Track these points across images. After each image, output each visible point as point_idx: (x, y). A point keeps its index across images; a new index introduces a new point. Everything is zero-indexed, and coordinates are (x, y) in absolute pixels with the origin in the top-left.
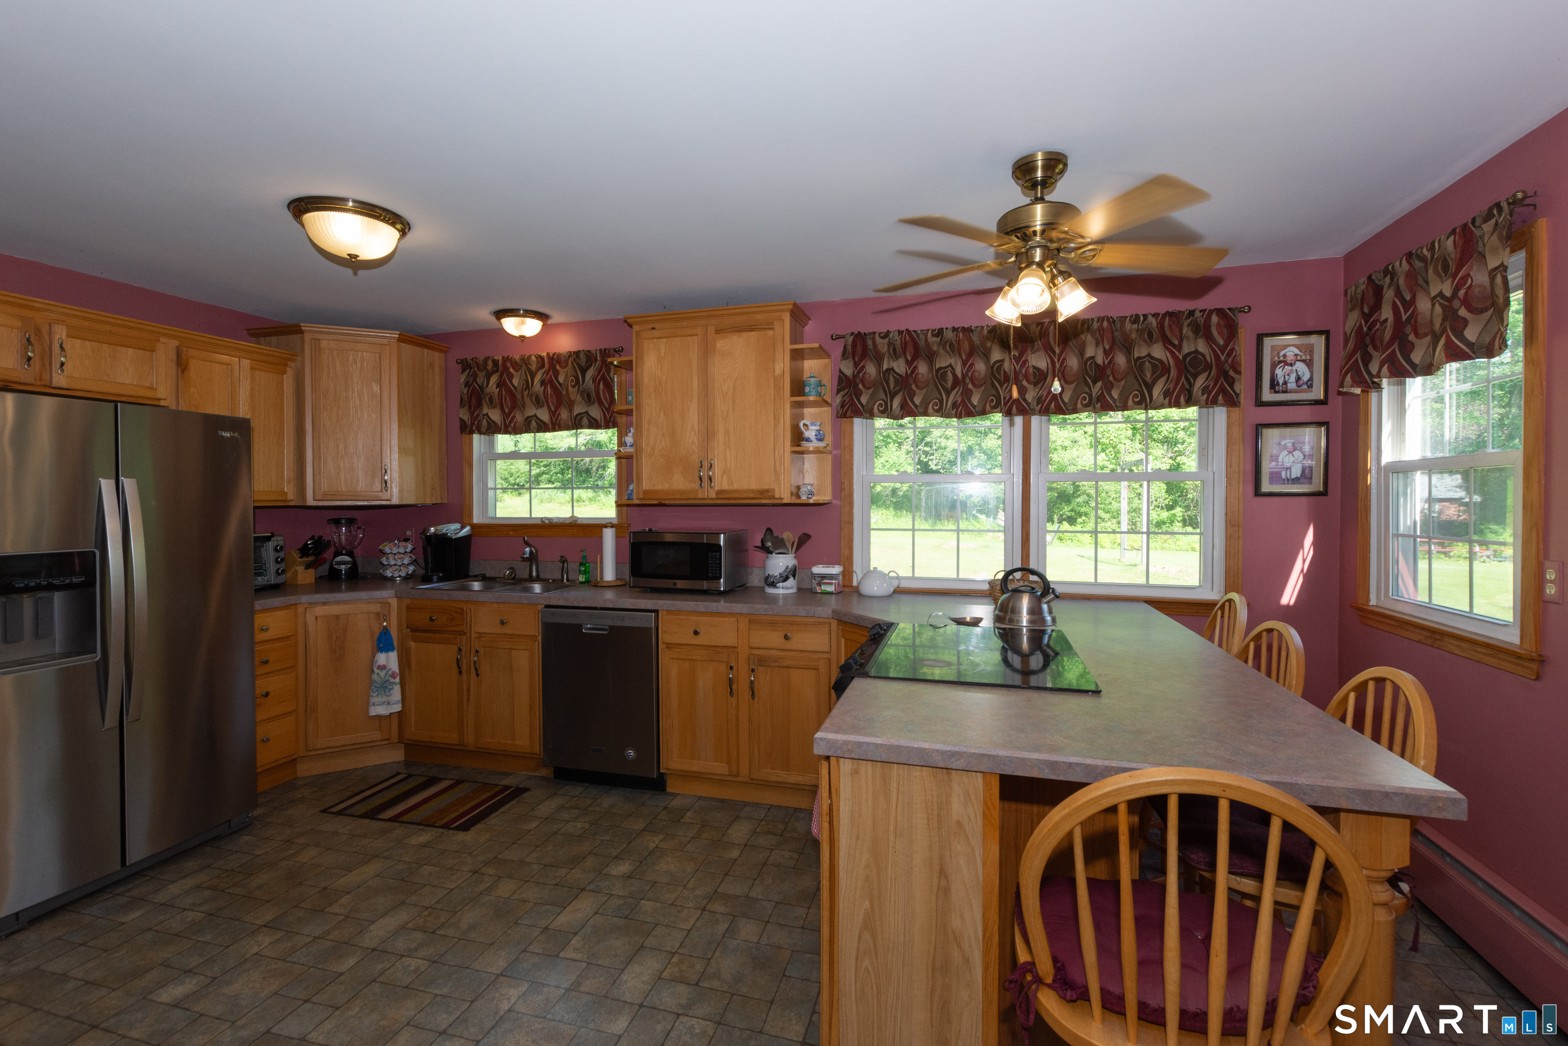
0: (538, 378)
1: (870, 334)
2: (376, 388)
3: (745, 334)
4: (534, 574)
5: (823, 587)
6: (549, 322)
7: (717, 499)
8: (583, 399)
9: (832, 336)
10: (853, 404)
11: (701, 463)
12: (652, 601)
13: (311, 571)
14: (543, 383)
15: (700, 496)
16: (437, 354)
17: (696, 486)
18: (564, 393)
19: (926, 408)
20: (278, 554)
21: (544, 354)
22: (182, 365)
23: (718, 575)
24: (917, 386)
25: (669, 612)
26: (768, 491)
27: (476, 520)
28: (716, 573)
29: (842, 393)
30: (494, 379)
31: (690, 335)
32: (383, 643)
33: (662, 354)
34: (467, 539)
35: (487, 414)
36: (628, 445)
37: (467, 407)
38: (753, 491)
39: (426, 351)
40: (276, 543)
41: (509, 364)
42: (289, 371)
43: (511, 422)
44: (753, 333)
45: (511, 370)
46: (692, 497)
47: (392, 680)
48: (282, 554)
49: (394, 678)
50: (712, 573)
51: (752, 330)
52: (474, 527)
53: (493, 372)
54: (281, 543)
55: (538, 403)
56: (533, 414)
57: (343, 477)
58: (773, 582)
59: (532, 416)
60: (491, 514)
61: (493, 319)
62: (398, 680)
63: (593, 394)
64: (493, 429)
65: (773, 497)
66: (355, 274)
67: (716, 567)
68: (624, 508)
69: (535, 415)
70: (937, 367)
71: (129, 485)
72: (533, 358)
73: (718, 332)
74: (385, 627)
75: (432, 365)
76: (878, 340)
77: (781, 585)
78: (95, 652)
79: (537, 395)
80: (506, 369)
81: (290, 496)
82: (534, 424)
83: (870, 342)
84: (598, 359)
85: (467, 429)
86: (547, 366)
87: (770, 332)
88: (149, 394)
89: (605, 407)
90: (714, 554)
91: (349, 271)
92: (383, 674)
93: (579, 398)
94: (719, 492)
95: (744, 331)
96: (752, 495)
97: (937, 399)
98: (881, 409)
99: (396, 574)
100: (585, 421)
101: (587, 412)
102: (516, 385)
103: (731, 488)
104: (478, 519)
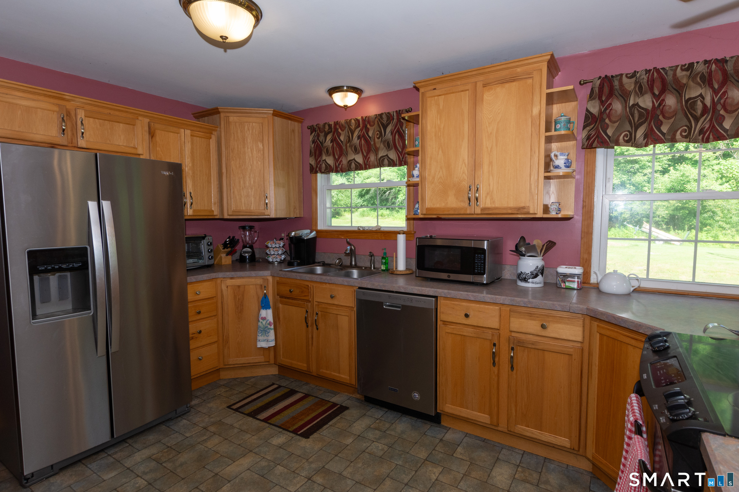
0: (356, 134)
1: (617, 76)
2: (260, 146)
3: (507, 85)
4: (353, 263)
5: (567, 284)
6: (363, 95)
7: (481, 214)
8: (385, 146)
9: (580, 82)
10: (599, 136)
11: (470, 187)
12: (433, 289)
13: (230, 257)
14: (359, 137)
15: (468, 212)
16: (296, 124)
17: (466, 204)
18: (372, 143)
19: (674, 135)
20: (209, 247)
21: (359, 118)
22: (152, 134)
23: (482, 271)
24: (664, 117)
25: (446, 298)
26: (523, 208)
27: (319, 228)
28: (481, 270)
29: (588, 128)
30: (329, 137)
31: (462, 91)
32: (265, 305)
33: (441, 107)
34: (314, 240)
35: (325, 160)
36: (415, 176)
37: (313, 157)
38: (511, 208)
39: (290, 121)
40: (208, 241)
41: (338, 127)
42: (213, 136)
43: (339, 164)
44: (514, 83)
45: (340, 130)
46: (462, 212)
47: (269, 327)
48: (211, 247)
49: (271, 325)
50: (478, 270)
51: (514, 81)
52: (318, 232)
53: (329, 133)
54: (211, 241)
55: (356, 151)
56: (353, 158)
57: (243, 201)
58: (525, 278)
59: (352, 160)
60: (328, 223)
61: (327, 95)
62: (272, 327)
63: (391, 143)
64: (328, 170)
65: (528, 213)
66: (225, 51)
67: (481, 266)
68: (412, 222)
69: (354, 159)
70: (687, 98)
71: (106, 205)
72: (353, 121)
73: (485, 86)
74: (265, 294)
75: (293, 131)
76: (625, 80)
77: (530, 280)
78: (90, 310)
79: (355, 146)
80: (336, 129)
81: (215, 213)
82: (353, 165)
83: (616, 83)
84: (395, 118)
85: (314, 170)
86: (361, 125)
87: (530, 81)
88: (133, 151)
89: (399, 151)
90: (479, 256)
91: (222, 50)
92: (264, 322)
93: (382, 146)
94: (482, 209)
95: (507, 82)
96: (510, 211)
97: (686, 126)
98: (626, 139)
99: (275, 260)
100: (386, 161)
101: (387, 155)
102: (342, 140)
103: (493, 206)
104: (321, 226)
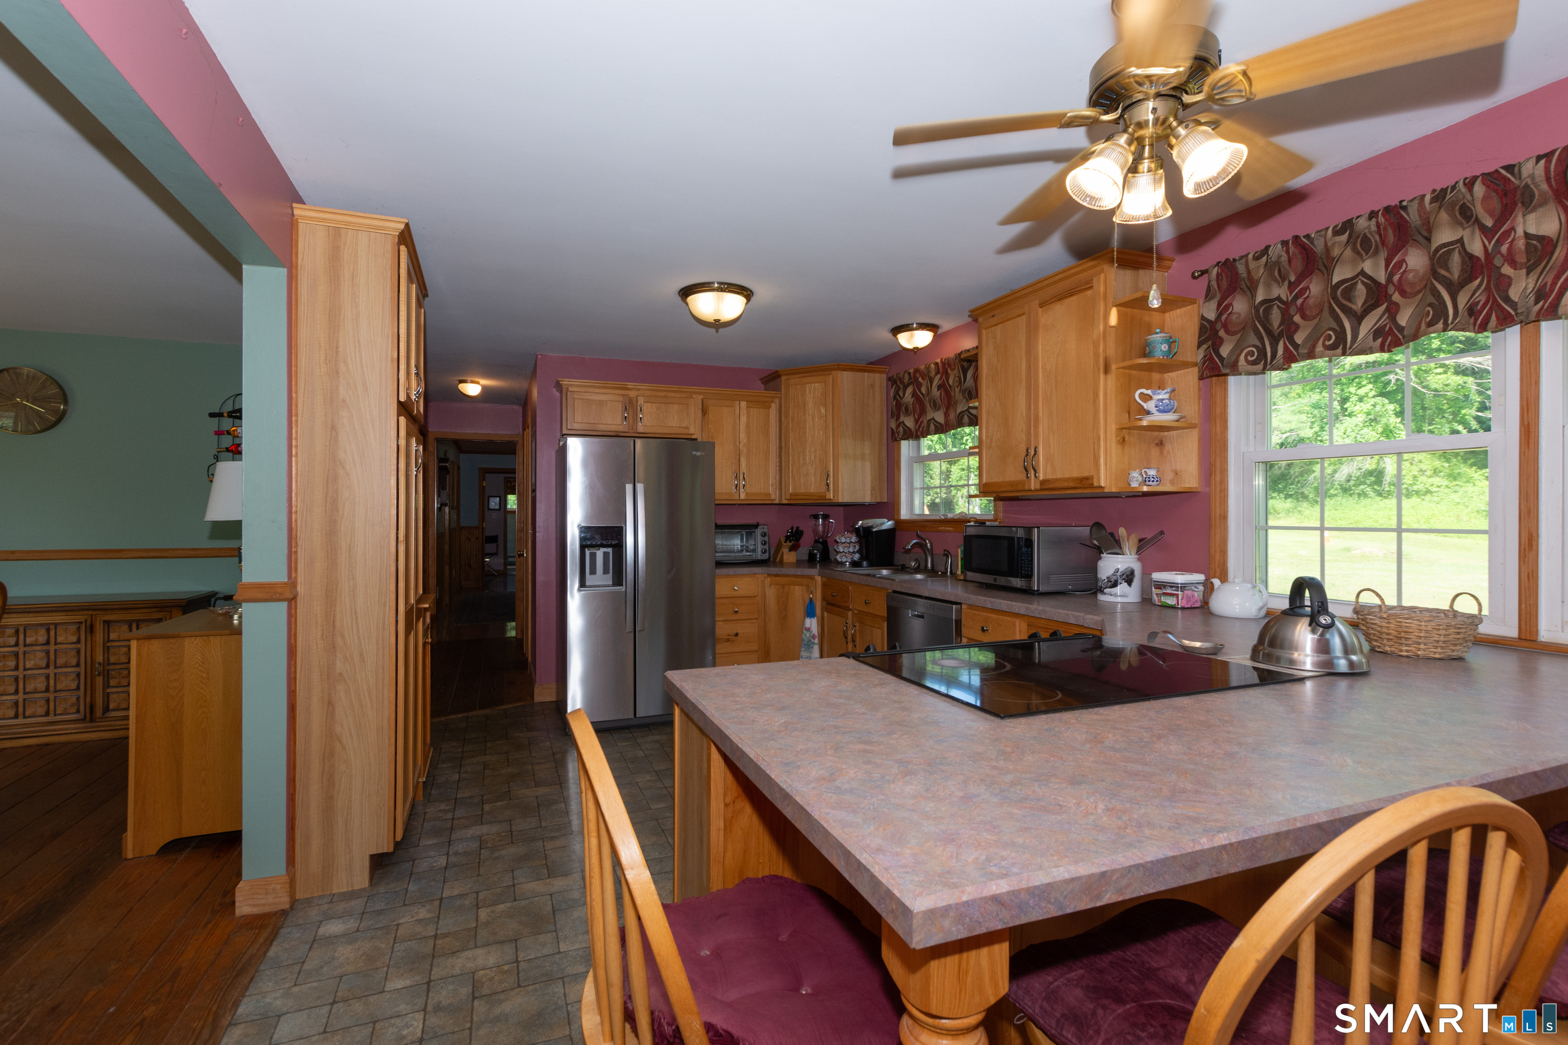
0: (935, 383)
1: (1241, 258)
2: (823, 411)
3: (1067, 301)
4: (929, 565)
5: (1163, 599)
6: (940, 331)
7: (1042, 490)
8: (964, 397)
9: (1193, 274)
11: (1027, 451)
13: (793, 553)
14: (939, 388)
15: (1027, 488)
16: (877, 375)
17: (1022, 476)
18: (953, 394)
19: (1314, 346)
20: (764, 538)
21: (939, 361)
22: (704, 412)
23: (1030, 573)
24: (1303, 316)
25: (971, 606)
26: (1087, 478)
27: (901, 516)
28: (1028, 571)
29: (1205, 346)
30: (909, 390)
31: (1019, 316)
32: (810, 613)
33: (998, 341)
34: (890, 532)
35: (903, 422)
37: (895, 418)
38: (1075, 480)
39: (866, 374)
40: (762, 530)
41: (918, 375)
42: (773, 405)
43: (919, 427)
44: (1074, 298)
45: (920, 379)
46: (1020, 488)
47: (812, 640)
48: (766, 539)
49: (814, 639)
50: (1025, 570)
51: (1073, 294)
52: (899, 523)
53: (909, 385)
54: (766, 530)
55: (936, 407)
56: (931, 417)
57: (802, 481)
58: (1101, 587)
59: (931, 420)
60: (908, 510)
61: (893, 336)
62: (816, 641)
63: (974, 392)
64: (916, 435)
65: (1091, 486)
67: (1028, 564)
69: (933, 419)
70: (1336, 280)
71: (640, 487)
72: (932, 366)
73: (1042, 305)
74: (811, 600)
75: (872, 386)
76: (1252, 265)
77: (1107, 590)
78: (622, 585)
79: (935, 400)
80: (916, 379)
81: (773, 497)
82: (932, 427)
83: (1241, 268)
85: (895, 436)
86: (941, 370)
87: (1089, 292)
88: (685, 431)
90: (1025, 550)
91: (713, 330)
92: (808, 634)
93: (961, 397)
94: (1043, 482)
95: (1065, 297)
96: (1072, 484)
97: (1331, 329)
98: (1250, 358)
99: (844, 560)
100: (966, 419)
101: (967, 410)
102: (924, 392)
103: (1054, 477)
104: (904, 514)
